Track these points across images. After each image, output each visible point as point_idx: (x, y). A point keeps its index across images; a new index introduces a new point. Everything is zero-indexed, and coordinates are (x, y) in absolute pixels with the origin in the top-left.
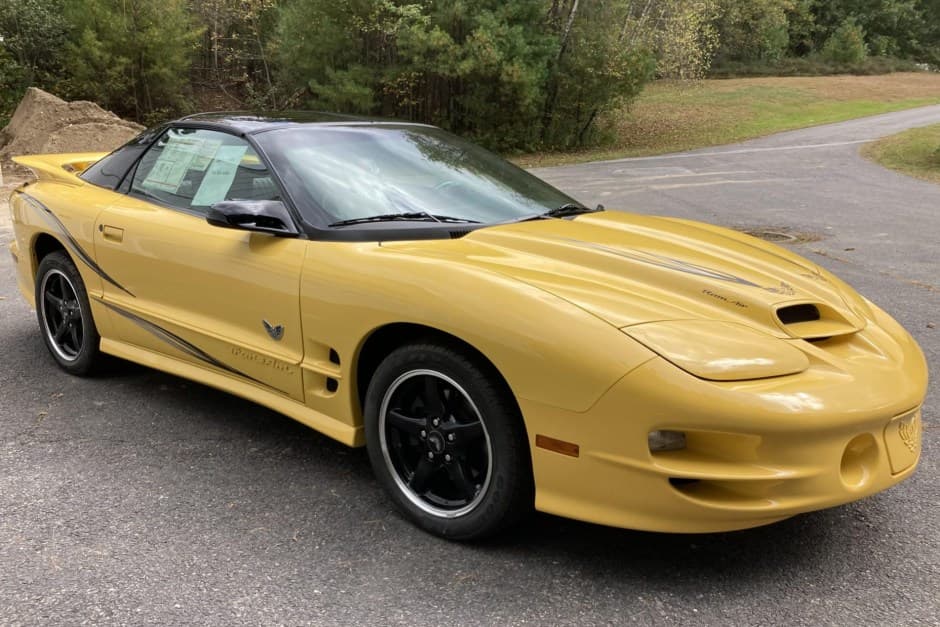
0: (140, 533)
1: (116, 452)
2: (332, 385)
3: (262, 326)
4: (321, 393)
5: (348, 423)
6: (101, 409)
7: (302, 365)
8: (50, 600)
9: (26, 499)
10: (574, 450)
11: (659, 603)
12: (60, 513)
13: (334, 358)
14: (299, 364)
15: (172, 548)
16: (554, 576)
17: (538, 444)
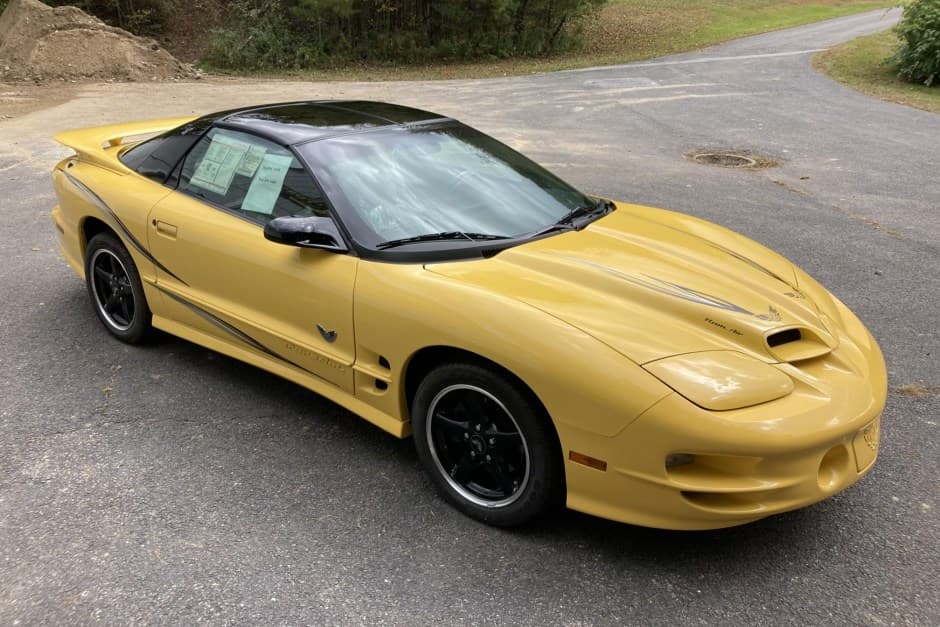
0: (225, 523)
1: (184, 433)
2: (381, 385)
3: (317, 329)
4: (371, 391)
5: (395, 418)
6: (159, 383)
7: (354, 367)
8: (164, 598)
9: (119, 489)
10: (602, 466)
11: (670, 585)
12: (151, 503)
13: (384, 363)
14: (351, 366)
15: (256, 539)
16: (581, 561)
17: (570, 458)
